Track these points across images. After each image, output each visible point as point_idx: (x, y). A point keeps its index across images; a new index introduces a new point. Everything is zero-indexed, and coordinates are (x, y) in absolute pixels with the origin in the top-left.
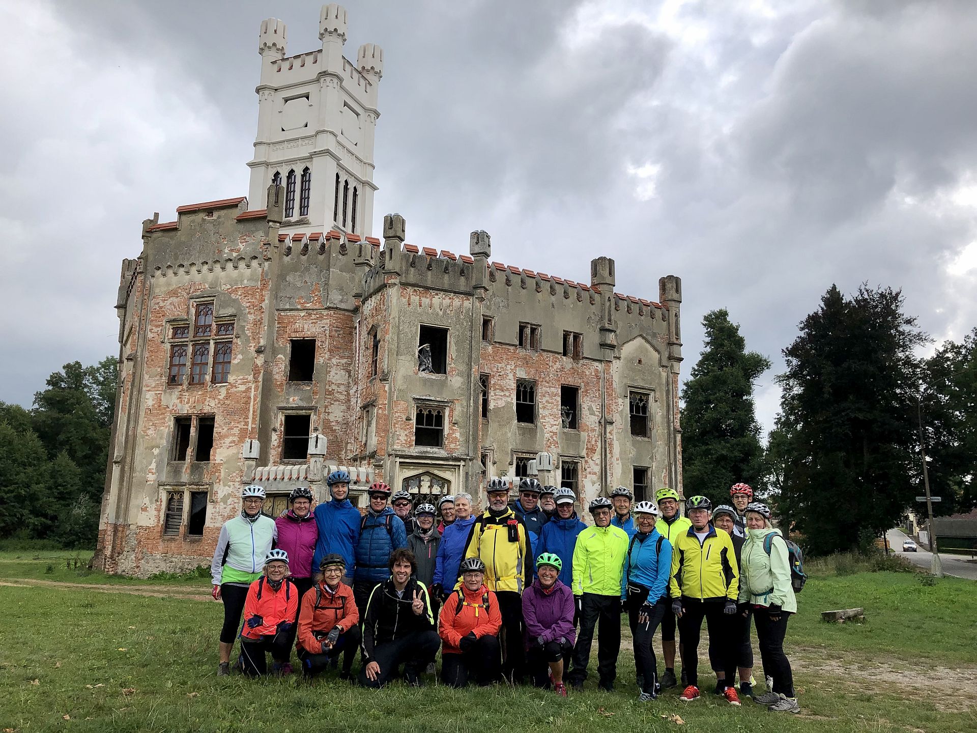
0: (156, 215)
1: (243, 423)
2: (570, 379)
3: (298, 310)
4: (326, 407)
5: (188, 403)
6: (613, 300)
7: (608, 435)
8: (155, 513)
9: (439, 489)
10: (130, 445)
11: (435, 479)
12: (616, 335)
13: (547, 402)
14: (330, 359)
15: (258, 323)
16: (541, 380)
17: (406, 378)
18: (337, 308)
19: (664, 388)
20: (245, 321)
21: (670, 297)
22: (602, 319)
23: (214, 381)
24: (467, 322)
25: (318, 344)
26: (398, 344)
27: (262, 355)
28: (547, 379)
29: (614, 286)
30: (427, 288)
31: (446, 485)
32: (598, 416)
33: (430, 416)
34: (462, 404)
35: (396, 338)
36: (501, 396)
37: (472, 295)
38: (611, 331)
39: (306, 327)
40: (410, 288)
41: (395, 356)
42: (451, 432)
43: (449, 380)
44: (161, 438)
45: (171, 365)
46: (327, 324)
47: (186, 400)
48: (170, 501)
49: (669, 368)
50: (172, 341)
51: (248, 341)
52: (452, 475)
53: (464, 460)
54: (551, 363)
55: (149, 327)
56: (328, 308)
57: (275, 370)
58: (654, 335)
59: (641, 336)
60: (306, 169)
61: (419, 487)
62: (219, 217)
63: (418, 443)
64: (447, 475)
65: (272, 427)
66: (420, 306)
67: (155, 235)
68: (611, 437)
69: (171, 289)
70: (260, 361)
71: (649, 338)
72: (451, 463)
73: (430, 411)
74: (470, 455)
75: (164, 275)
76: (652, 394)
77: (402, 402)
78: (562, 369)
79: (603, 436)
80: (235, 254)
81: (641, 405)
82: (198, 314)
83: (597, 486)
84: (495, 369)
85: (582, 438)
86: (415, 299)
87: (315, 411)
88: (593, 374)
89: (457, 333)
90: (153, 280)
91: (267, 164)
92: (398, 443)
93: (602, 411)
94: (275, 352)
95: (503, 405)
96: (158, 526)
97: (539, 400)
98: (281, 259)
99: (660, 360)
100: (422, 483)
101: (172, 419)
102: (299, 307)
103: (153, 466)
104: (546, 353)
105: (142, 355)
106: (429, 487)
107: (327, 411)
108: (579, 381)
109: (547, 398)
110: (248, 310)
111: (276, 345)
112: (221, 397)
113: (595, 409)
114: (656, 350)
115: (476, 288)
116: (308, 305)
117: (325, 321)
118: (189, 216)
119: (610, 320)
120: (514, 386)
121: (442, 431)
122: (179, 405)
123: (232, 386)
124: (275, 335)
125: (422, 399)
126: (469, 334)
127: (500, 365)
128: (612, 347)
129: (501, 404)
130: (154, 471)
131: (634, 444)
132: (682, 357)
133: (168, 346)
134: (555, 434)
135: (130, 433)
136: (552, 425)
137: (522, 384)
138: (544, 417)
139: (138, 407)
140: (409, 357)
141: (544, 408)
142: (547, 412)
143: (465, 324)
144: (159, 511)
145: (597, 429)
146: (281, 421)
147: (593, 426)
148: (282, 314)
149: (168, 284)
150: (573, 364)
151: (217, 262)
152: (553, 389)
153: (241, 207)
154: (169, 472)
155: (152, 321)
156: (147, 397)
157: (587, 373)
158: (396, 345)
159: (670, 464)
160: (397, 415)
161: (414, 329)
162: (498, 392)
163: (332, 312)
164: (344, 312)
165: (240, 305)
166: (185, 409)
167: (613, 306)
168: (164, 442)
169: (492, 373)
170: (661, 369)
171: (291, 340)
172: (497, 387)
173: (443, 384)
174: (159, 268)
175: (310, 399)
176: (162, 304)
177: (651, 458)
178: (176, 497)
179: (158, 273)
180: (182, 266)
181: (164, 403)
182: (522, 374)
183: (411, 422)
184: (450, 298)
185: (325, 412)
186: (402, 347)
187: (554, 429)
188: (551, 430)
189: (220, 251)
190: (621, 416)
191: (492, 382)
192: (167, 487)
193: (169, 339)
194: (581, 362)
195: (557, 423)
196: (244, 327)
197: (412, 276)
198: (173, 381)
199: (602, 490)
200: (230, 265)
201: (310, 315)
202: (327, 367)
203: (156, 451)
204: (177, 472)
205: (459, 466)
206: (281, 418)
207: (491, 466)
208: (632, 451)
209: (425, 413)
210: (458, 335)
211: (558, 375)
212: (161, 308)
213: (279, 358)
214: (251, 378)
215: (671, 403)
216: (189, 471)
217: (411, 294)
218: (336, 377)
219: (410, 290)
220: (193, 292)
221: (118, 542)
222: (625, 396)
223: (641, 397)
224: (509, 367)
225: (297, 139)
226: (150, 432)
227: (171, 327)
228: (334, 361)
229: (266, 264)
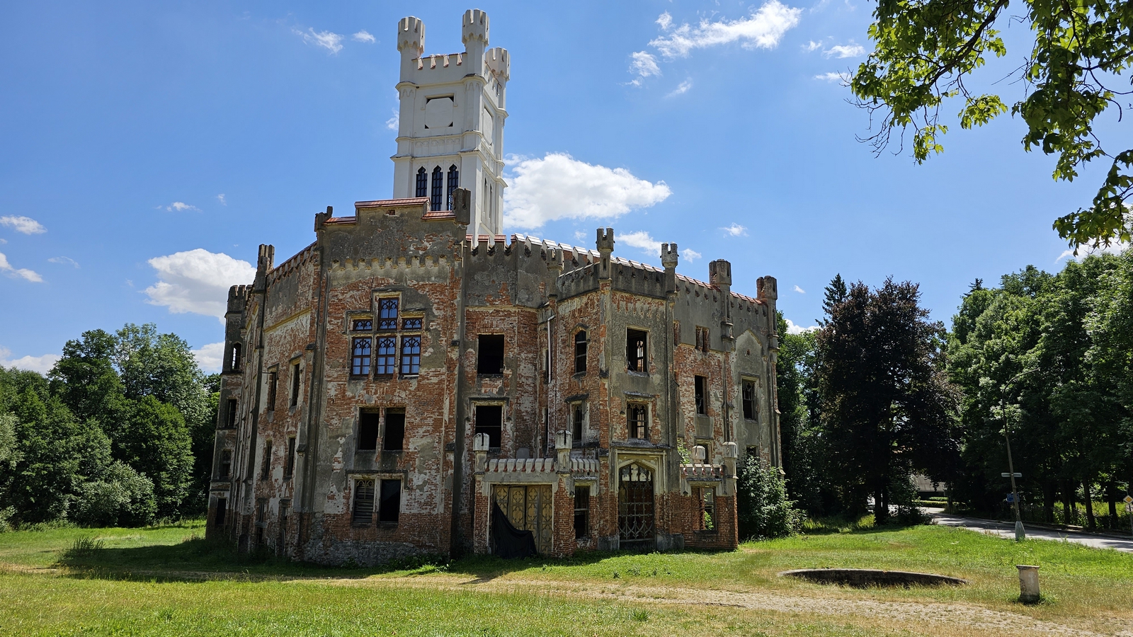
0: (330, 209)
3: (486, 307)
4: (518, 399)
5: (375, 393)
8: (345, 501)
10: (313, 435)
14: (519, 354)
18: (526, 305)
20: (434, 316)
23: (401, 372)
24: (662, 324)
25: (507, 339)
39: (494, 323)
44: (347, 428)
45: (356, 357)
46: (515, 321)
47: (373, 391)
48: (359, 489)
50: (354, 333)
55: (328, 319)
56: (517, 305)
57: (466, 363)
65: (466, 417)
67: (330, 229)
69: (350, 282)
70: (452, 355)
75: (342, 268)
80: (421, 252)
82: (381, 308)
87: (507, 403)
90: (330, 273)
94: (464, 346)
96: (346, 513)
98: (467, 258)
101: (358, 409)
102: (487, 304)
103: (339, 454)
105: (321, 347)
110: (436, 306)
111: (467, 339)
112: (412, 389)
116: (495, 302)
117: (515, 318)
118: (367, 211)
122: (366, 396)
123: (424, 377)
124: (463, 330)
126: (664, 335)
130: (340, 460)
133: (350, 339)
135: (313, 422)
139: (319, 397)
144: (347, 498)
146: (474, 411)
148: (469, 310)
149: (347, 278)
151: (401, 258)
154: (357, 461)
155: (331, 314)
156: (329, 386)
163: (521, 309)
165: (427, 300)
166: (373, 400)
168: (350, 431)
171: (480, 336)
174: (336, 261)
176: (341, 297)
178: (365, 486)
179: (336, 266)
180: (361, 260)
181: (349, 394)
185: (516, 403)
189: (405, 248)
192: (356, 476)
193: (350, 332)
196: (433, 321)
200: (415, 262)
201: (498, 311)
202: (516, 360)
203: (342, 441)
204: (364, 460)
206: (473, 408)
212: (340, 300)
213: (470, 352)
214: (442, 370)
216: (379, 459)
220: (376, 286)
221: (304, 530)
226: (334, 422)
227: (352, 320)
228: (523, 355)
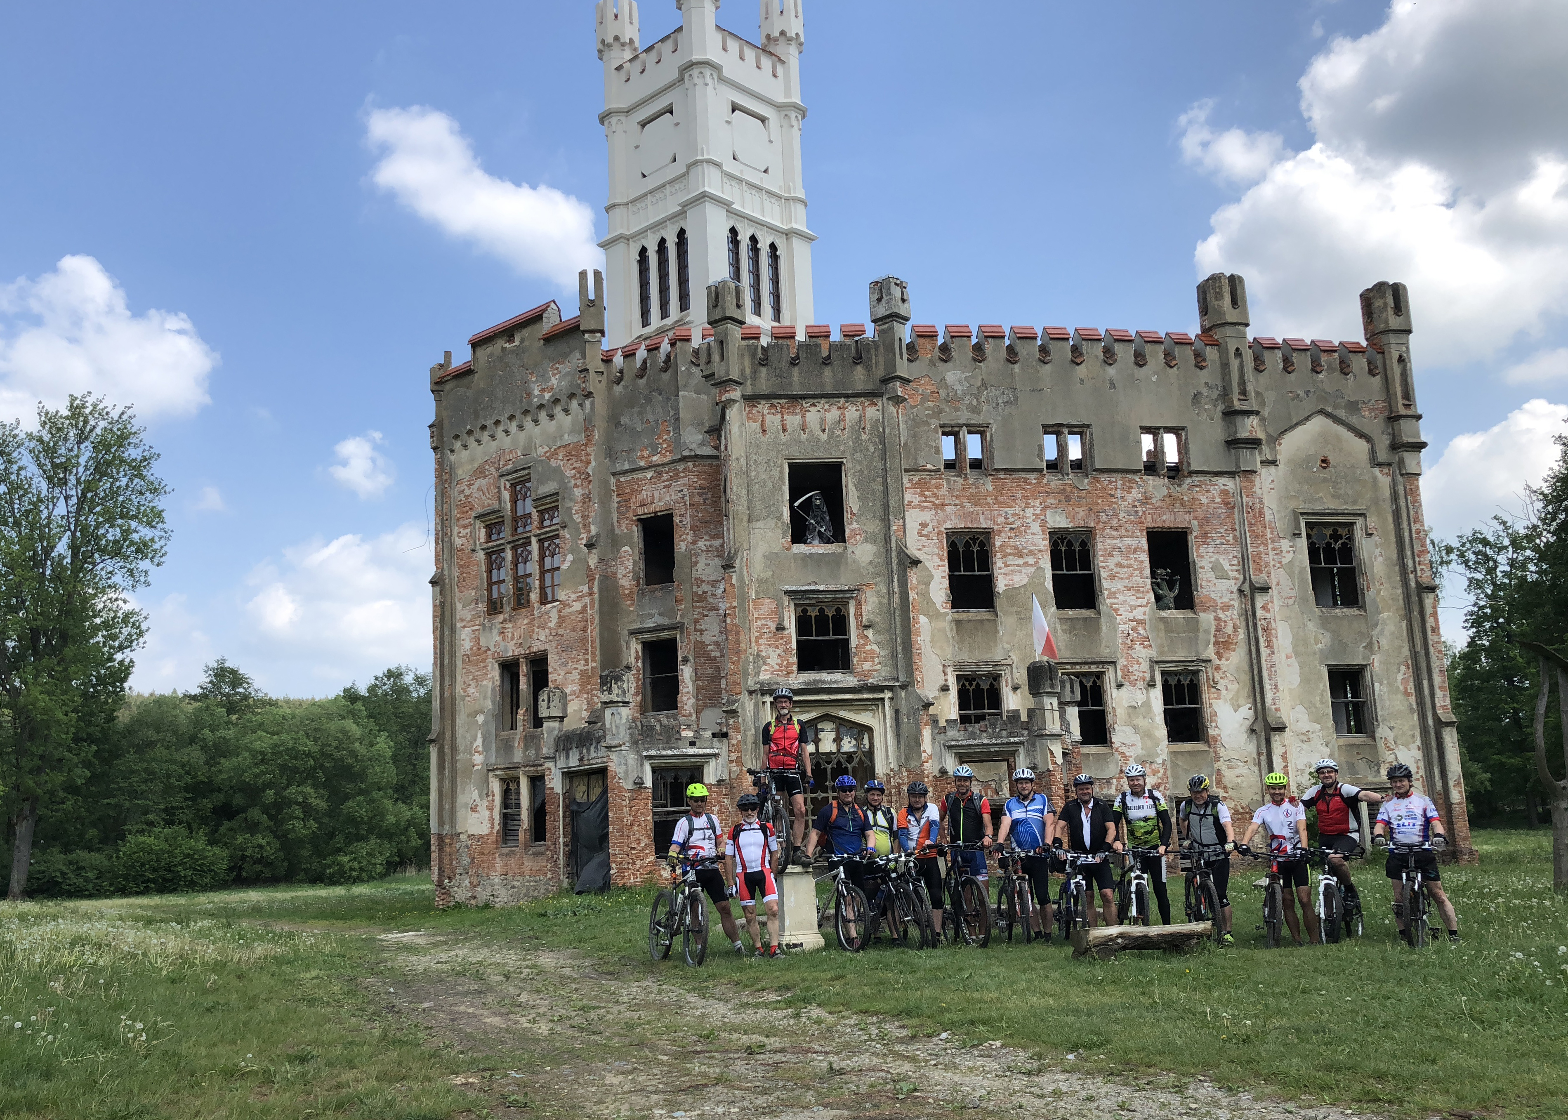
0: (448, 355)
1: (583, 662)
2: (1164, 517)
3: (642, 469)
4: (696, 622)
5: (512, 639)
6: (1248, 355)
7: (1260, 613)
8: (487, 813)
9: (854, 742)
10: (447, 714)
11: (844, 726)
12: (1263, 420)
13: (1119, 565)
14: (694, 543)
15: (587, 498)
16: (1101, 526)
17: (771, 558)
18: (696, 456)
19: (1388, 508)
20: (571, 500)
21: (1382, 326)
22: (1225, 394)
23: (544, 600)
24: (875, 444)
25: (676, 519)
26: (750, 501)
27: (594, 551)
28: (1114, 523)
29: (1247, 325)
30: (795, 399)
31: (866, 736)
32: (1236, 579)
33: (822, 619)
34: (878, 592)
35: (744, 492)
36: (1018, 565)
37: (881, 395)
38: (1248, 413)
39: (656, 494)
40: (763, 402)
41: (745, 524)
42: (862, 642)
43: (850, 551)
44: (485, 698)
45: (490, 584)
46: (685, 485)
47: (510, 635)
48: (506, 793)
49: (1395, 466)
50: (485, 546)
51: (578, 531)
52: (874, 717)
53: (891, 688)
54: (1119, 491)
55: (456, 529)
56: (684, 459)
57: (621, 571)
58: (1353, 407)
59: (1322, 412)
60: (682, 233)
61: (817, 741)
62: (522, 341)
63: (804, 665)
64: (863, 718)
65: (625, 663)
66: (784, 430)
67: (448, 387)
68: (1268, 615)
69: (476, 466)
70: (593, 561)
71: (1342, 414)
72: (865, 696)
73: (821, 611)
74: (902, 678)
75: (465, 446)
76: (1360, 522)
77: (767, 601)
78: (1146, 500)
79: (1250, 617)
80: (547, 396)
81: (1338, 545)
82: (514, 502)
83: (1246, 712)
84: (1001, 520)
85: (1203, 626)
86: (773, 420)
87: (682, 633)
88: (1218, 500)
89: (858, 467)
90: (452, 458)
91: (627, 239)
92: (766, 670)
93: (1244, 568)
94: (615, 542)
95: (1024, 582)
96: (491, 833)
97: (1101, 564)
98: (609, 389)
99: (1373, 453)
100: (821, 735)
101: (496, 666)
102: (642, 464)
103: (479, 742)
104: (1106, 475)
105: (450, 575)
106: (834, 740)
107: (698, 627)
108: (1187, 517)
109: (1117, 558)
110: (573, 482)
111: (617, 531)
112: (552, 625)
113: (1227, 566)
114: (1361, 435)
115: (886, 381)
116: (655, 459)
117: (682, 481)
118: (484, 347)
119: (1244, 392)
120: (1044, 544)
121: (847, 642)
122: (502, 644)
123: (565, 605)
124: (615, 516)
125: (801, 591)
126: (880, 465)
127: (1010, 511)
128: (1254, 443)
129: (1020, 579)
130: (480, 749)
131: (1324, 623)
132: (1423, 439)
133: (481, 555)
134: (1141, 622)
135: (447, 694)
136: (1133, 608)
137: (1062, 540)
138: (1113, 595)
139: (453, 655)
140: (771, 523)
141: (1112, 577)
142: (1118, 585)
143: (872, 449)
144: (491, 809)
145: (1236, 604)
146: (637, 652)
147: (1225, 600)
148: (622, 479)
149: (472, 460)
150: (1168, 488)
151: (526, 412)
152: (1128, 541)
153: (548, 318)
154: (497, 751)
155: (458, 520)
156: (463, 635)
157: (1204, 500)
158: (746, 504)
159: (1414, 655)
160: (759, 623)
161: (776, 472)
162: (1011, 560)
163: (690, 464)
164: (709, 461)
165: (562, 474)
166: (511, 650)
167: (1249, 364)
168: (489, 704)
169: (996, 527)
170: (1377, 471)
171: (639, 520)
172: (1008, 551)
173: (836, 561)
174: (457, 437)
175: (672, 613)
176: (467, 492)
177: (1369, 647)
178: (512, 787)
179: (458, 445)
180: (484, 428)
181: (483, 643)
182: (1059, 521)
183: (786, 632)
184: (839, 408)
185: (696, 630)
186: (758, 505)
187: (1139, 614)
188: (1131, 616)
189: (529, 394)
190: (1291, 574)
191: (998, 543)
192: (499, 772)
193: (481, 544)
194: (1188, 481)
195: (1144, 602)
196: (570, 509)
197: (765, 382)
198: (494, 608)
199: (1256, 719)
200: (543, 416)
201: (660, 474)
202: (691, 554)
203: (480, 719)
204: (506, 747)
205: (883, 699)
206: (635, 647)
207: (1011, 693)
208: (1320, 636)
209: (813, 613)
210: (861, 471)
211: (1136, 512)
212: (467, 497)
213: (625, 552)
214: (585, 589)
215: (1406, 534)
216: (522, 745)
217: (766, 412)
218: (708, 570)
219: (764, 407)
220: (504, 465)
221: (446, 861)
222: (1295, 534)
223: (1335, 531)
224: (1029, 512)
225: (663, 186)
226: (471, 690)
227: (482, 525)
228: (701, 544)
229: (588, 402)
